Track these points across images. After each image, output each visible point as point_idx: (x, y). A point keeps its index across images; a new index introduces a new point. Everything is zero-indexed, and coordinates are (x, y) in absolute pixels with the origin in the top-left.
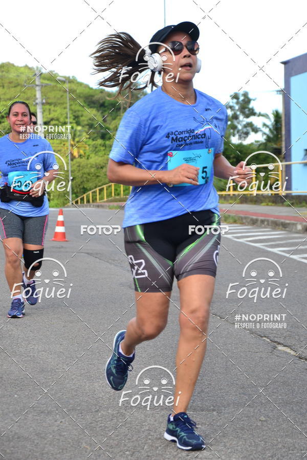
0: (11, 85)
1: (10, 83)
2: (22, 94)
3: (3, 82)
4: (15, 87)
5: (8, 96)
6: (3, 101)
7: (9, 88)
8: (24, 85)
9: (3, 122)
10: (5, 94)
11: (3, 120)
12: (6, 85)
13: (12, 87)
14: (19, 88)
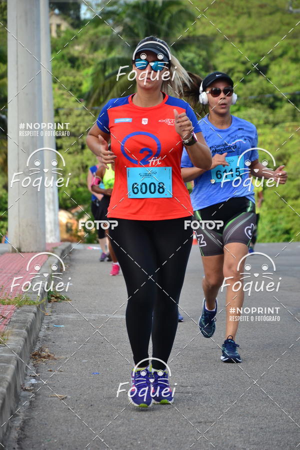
0: (264, 11)
1: (262, 6)
2: (284, 28)
3: (249, 5)
4: (271, 14)
5: (258, 32)
6: (249, 41)
7: (260, 16)
8: (289, 10)
9: (250, 81)
10: (252, 28)
11: (249, 78)
12: (254, 11)
13: (266, 14)
14: (278, 17)
